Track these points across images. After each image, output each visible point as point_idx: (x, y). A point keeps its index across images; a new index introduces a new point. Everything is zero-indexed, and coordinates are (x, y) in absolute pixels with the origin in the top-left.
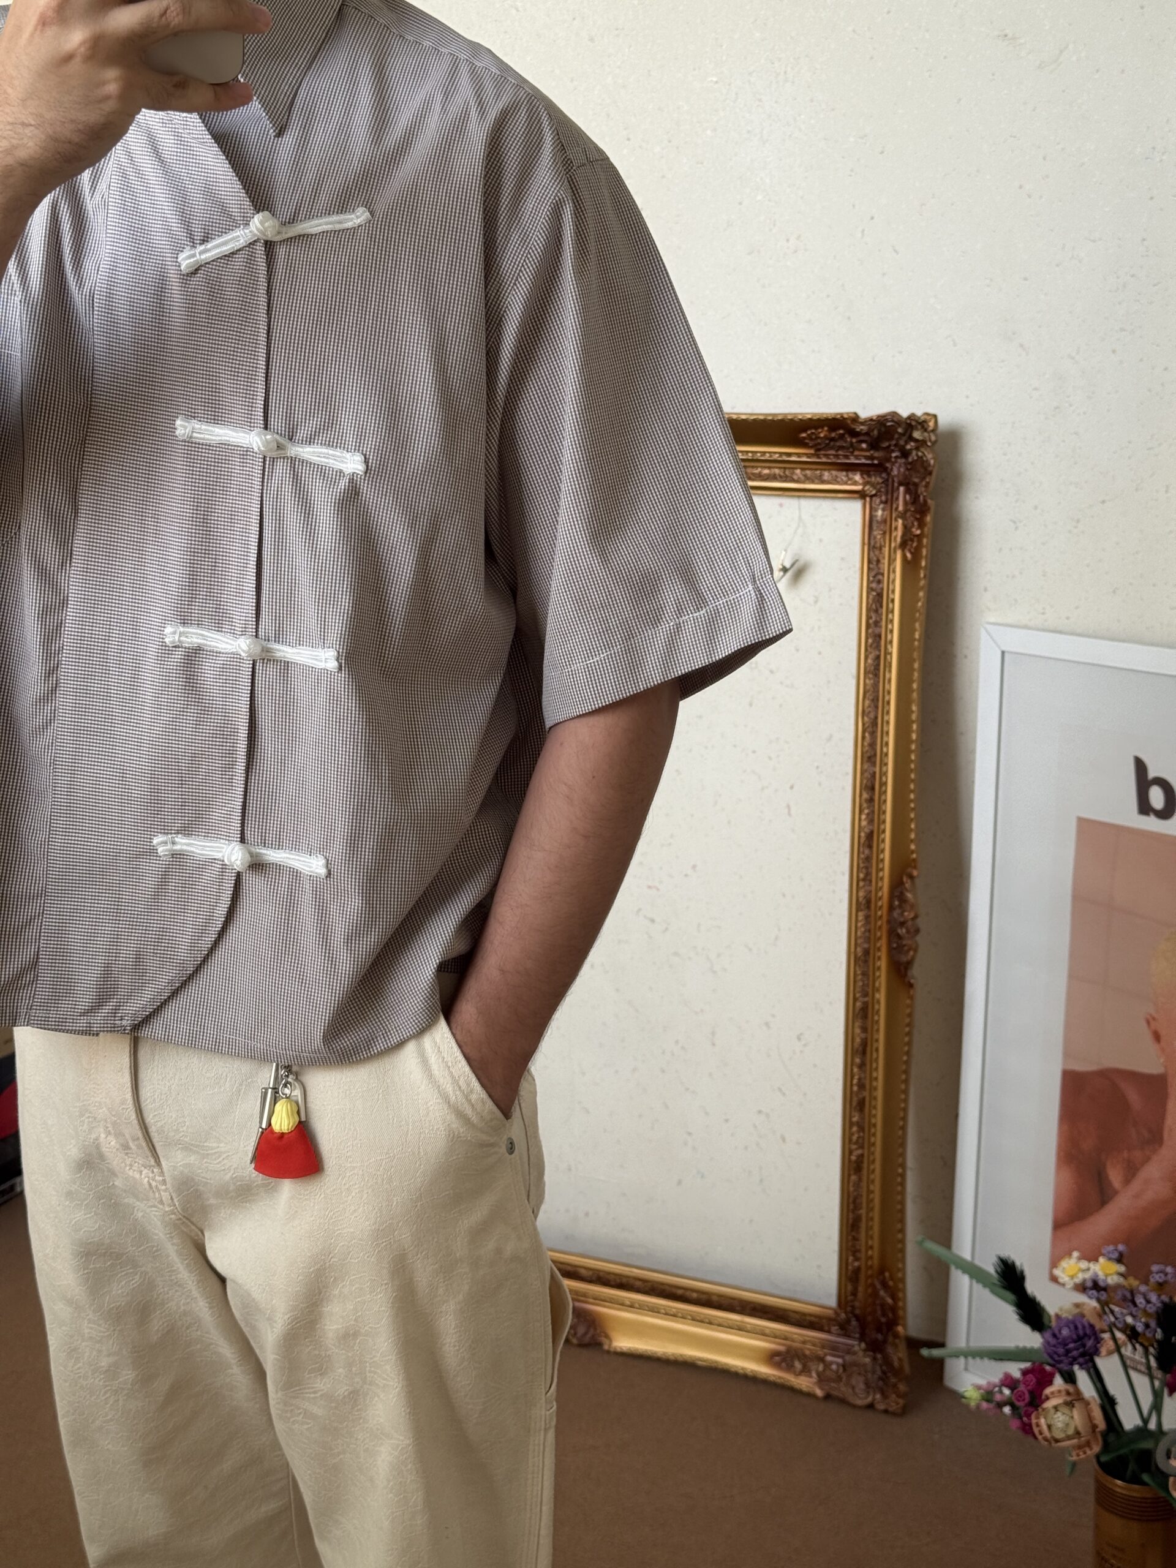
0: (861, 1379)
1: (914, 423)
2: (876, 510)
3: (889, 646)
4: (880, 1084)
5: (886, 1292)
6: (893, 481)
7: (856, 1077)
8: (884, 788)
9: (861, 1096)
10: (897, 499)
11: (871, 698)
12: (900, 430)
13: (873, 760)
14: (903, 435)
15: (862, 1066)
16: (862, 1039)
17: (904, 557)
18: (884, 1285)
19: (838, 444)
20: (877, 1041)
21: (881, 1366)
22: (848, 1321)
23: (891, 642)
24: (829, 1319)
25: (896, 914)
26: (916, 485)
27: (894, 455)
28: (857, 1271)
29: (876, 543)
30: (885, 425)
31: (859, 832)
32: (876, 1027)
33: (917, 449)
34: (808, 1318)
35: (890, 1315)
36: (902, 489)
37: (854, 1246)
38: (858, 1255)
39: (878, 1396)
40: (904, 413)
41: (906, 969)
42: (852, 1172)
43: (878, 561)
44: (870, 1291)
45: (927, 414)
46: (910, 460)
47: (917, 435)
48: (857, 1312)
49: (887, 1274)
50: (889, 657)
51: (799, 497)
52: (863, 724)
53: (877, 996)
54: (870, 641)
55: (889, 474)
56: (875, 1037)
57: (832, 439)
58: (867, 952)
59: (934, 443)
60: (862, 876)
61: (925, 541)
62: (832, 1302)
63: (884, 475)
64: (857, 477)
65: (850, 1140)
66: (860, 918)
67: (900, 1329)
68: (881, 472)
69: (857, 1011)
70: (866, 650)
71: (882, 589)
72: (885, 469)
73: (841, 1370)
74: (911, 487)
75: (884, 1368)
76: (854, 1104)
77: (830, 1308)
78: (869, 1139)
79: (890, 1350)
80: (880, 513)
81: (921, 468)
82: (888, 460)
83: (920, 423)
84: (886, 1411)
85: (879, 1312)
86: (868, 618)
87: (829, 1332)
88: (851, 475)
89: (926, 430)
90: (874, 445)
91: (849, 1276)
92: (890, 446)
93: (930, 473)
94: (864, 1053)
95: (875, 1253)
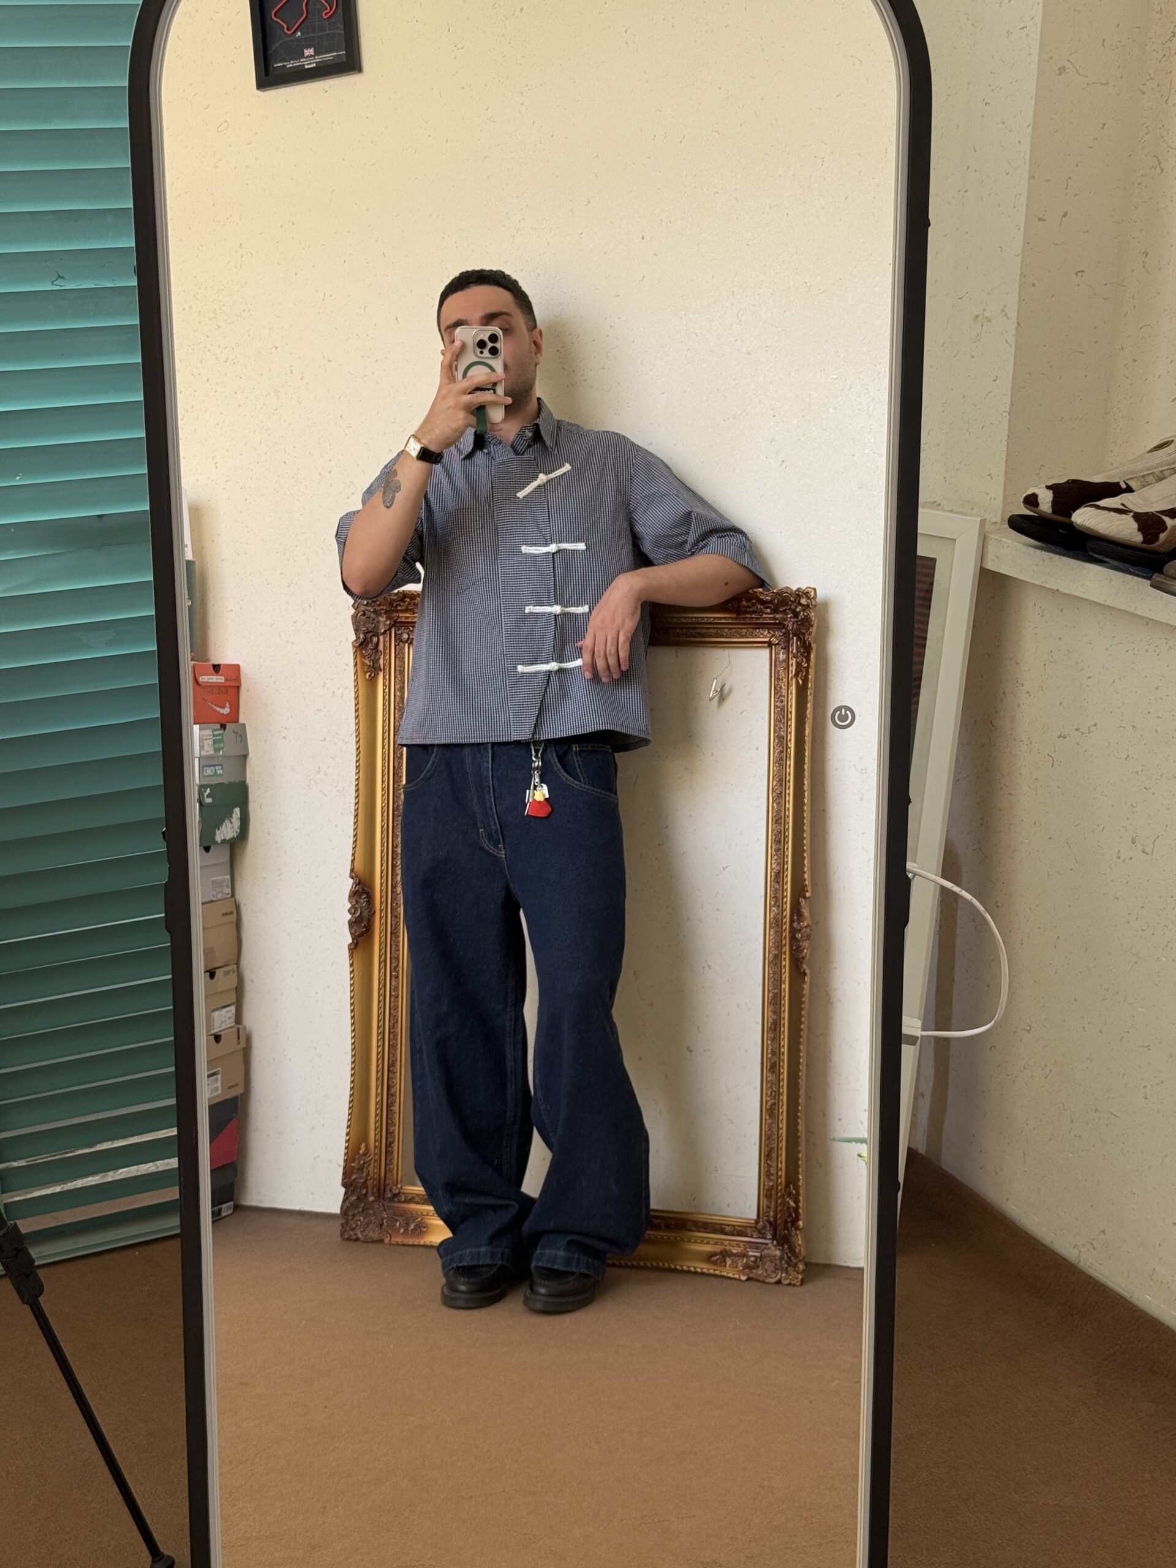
0: (773, 1265)
1: (801, 594)
2: (779, 654)
3: (789, 743)
4: (785, 1050)
5: (791, 1199)
6: (789, 633)
7: (770, 1048)
8: (787, 840)
9: (772, 1061)
10: (792, 645)
11: (778, 779)
12: (792, 599)
13: (779, 821)
14: (795, 602)
15: (773, 1039)
16: (774, 1020)
17: (797, 682)
18: (790, 1194)
19: (751, 610)
20: (784, 1018)
21: (787, 1254)
22: (764, 1227)
23: (790, 740)
24: (751, 1227)
25: (795, 925)
26: (803, 634)
27: (789, 616)
28: (770, 1189)
29: (779, 676)
30: (781, 596)
31: (771, 873)
32: (783, 1009)
33: (804, 610)
34: (739, 1228)
35: (794, 1215)
36: (795, 638)
37: (769, 1170)
38: (772, 1177)
39: (784, 1275)
40: (794, 589)
41: (801, 963)
42: (768, 1118)
43: (781, 687)
44: (779, 1201)
45: (807, 588)
46: (800, 618)
47: (803, 601)
48: (772, 1219)
49: (791, 1186)
50: (789, 750)
51: (728, 647)
52: (773, 798)
53: (783, 986)
54: (776, 741)
55: (786, 629)
56: (782, 1016)
57: (748, 607)
58: (776, 957)
59: (815, 606)
60: (773, 903)
61: (810, 670)
62: (753, 1215)
63: (783, 631)
64: (766, 633)
65: (766, 1094)
66: (772, 933)
67: (801, 1223)
68: (780, 629)
69: (770, 999)
70: (774, 748)
71: (784, 706)
72: (784, 627)
73: (758, 1260)
74: (802, 637)
75: (789, 1255)
76: (769, 1067)
77: (752, 1220)
78: (779, 1091)
79: (793, 1240)
80: (781, 655)
81: (806, 623)
82: (785, 620)
83: (805, 594)
84: (789, 1284)
85: (787, 1214)
86: (775, 726)
87: (752, 1237)
88: (761, 631)
89: (809, 598)
90: (775, 611)
91: (766, 1193)
92: (786, 610)
93: (812, 626)
94: (775, 1029)
95: (783, 1173)
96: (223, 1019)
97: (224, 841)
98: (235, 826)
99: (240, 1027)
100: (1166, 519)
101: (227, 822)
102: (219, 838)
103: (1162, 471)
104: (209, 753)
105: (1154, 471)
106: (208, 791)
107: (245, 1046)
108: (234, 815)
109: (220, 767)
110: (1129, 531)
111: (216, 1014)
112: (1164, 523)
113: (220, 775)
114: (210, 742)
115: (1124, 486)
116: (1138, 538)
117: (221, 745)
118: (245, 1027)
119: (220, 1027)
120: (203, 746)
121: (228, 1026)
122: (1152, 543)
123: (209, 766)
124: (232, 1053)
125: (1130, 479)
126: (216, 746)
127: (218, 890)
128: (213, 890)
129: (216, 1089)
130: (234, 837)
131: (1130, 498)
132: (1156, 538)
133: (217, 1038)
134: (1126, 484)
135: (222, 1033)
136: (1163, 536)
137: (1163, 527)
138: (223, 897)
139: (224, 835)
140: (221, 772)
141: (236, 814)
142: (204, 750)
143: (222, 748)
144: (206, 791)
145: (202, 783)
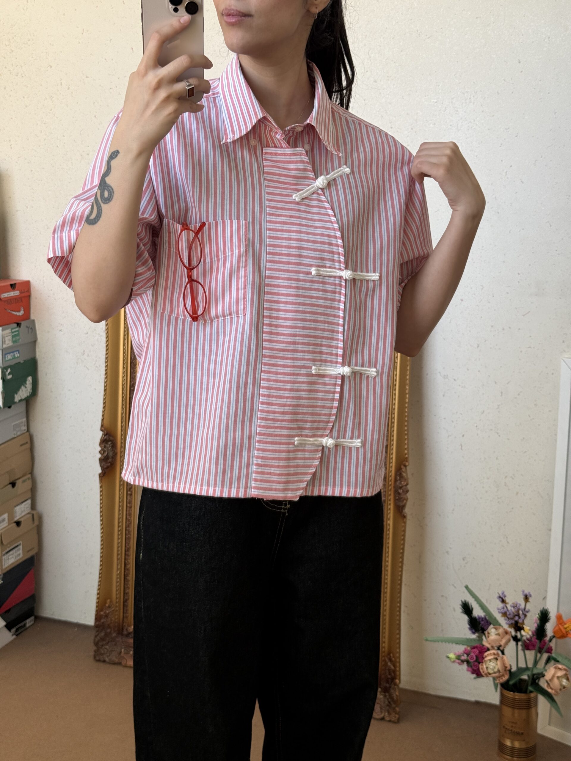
4: (389, 564)
5: (391, 663)
21: (388, 699)
25: (398, 483)
35: (393, 674)
41: (402, 509)
44: (383, 663)
49: (391, 655)
67: (397, 681)
84: (390, 721)
95: (386, 645)
96: (22, 510)
97: (20, 401)
98: (28, 389)
99: (34, 512)
101: (23, 388)
102: (17, 398)
104: (8, 346)
106: (9, 370)
107: (38, 524)
108: (28, 382)
109: (17, 352)
111: (17, 508)
113: (18, 357)
114: (10, 337)
117: (18, 338)
119: (21, 515)
120: (4, 341)
121: (25, 514)
123: (9, 353)
124: (29, 531)
126: (14, 339)
127: (17, 429)
128: (13, 431)
129: (19, 555)
130: (28, 397)
133: (18, 523)
135: (20, 520)
138: (22, 433)
139: (21, 397)
140: (18, 355)
141: (29, 381)
142: (5, 344)
143: (19, 340)
144: (7, 371)
145: (5, 365)
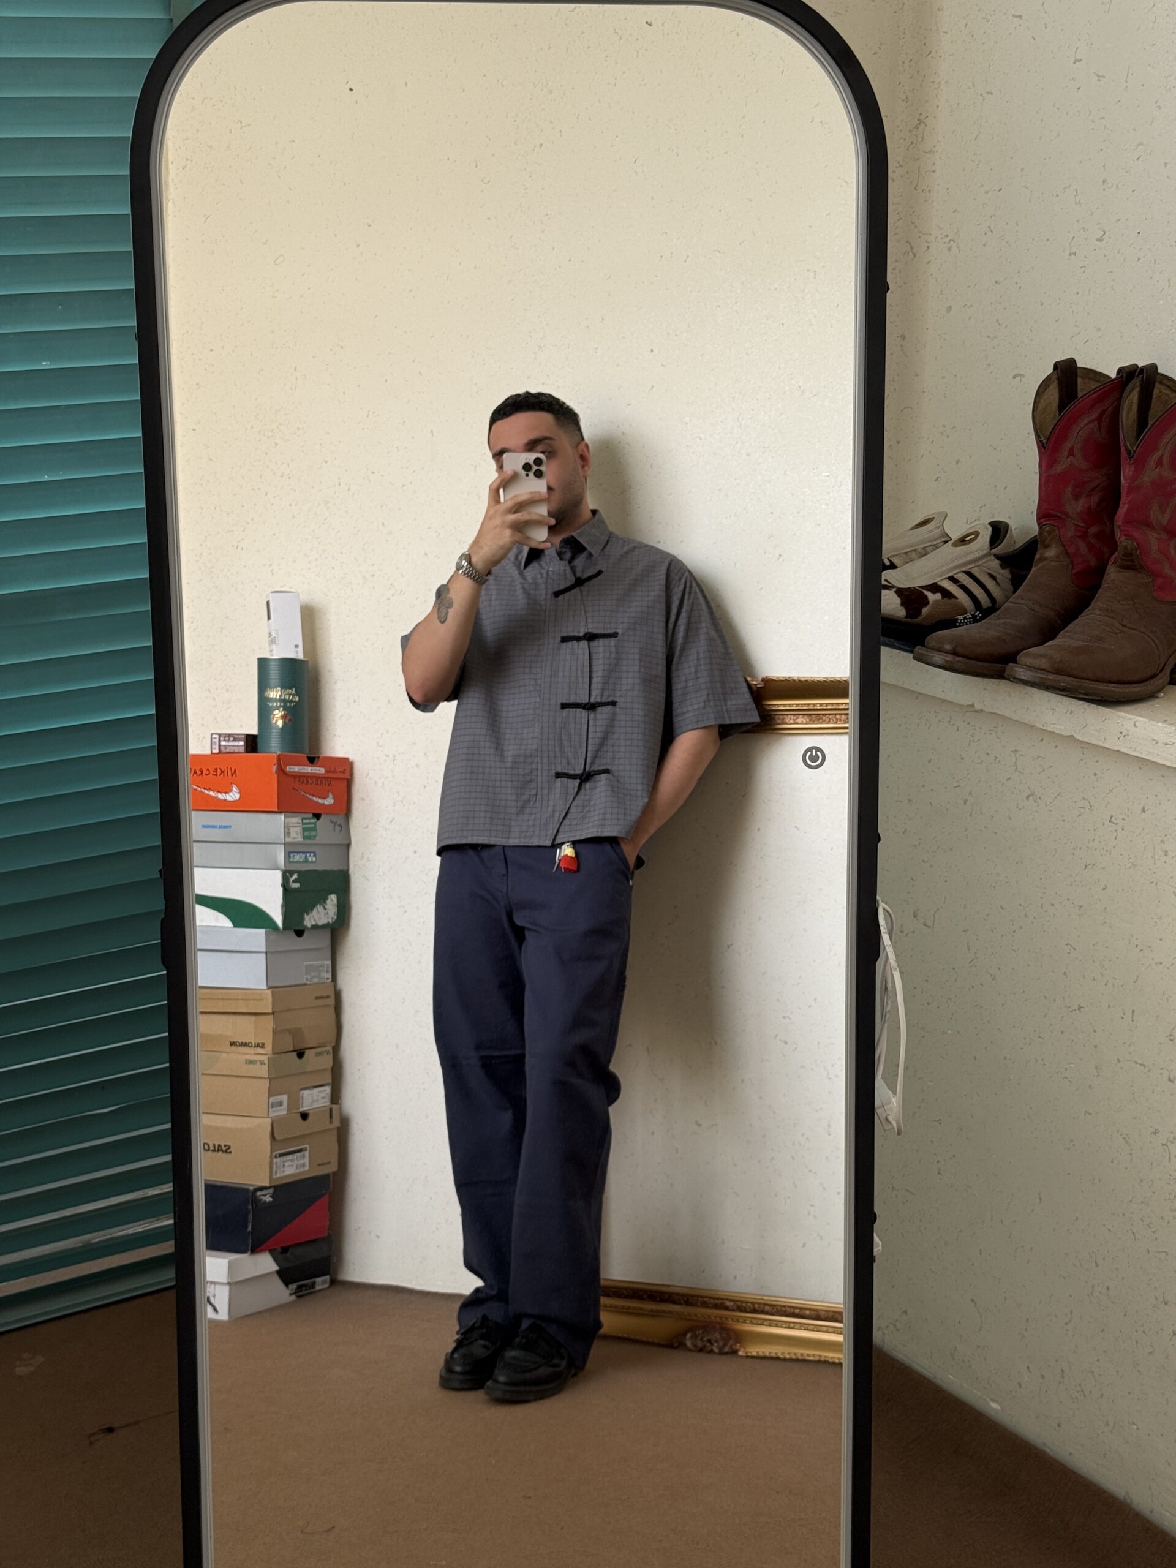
96: (315, 1099)
97: (315, 927)
98: (329, 912)
99: (334, 1106)
100: (927, 593)
101: (319, 908)
102: (309, 921)
103: (924, 548)
104: (295, 840)
105: (917, 547)
106: (295, 876)
107: (338, 1125)
108: (328, 902)
109: (312, 855)
110: (893, 606)
111: (306, 1093)
112: (926, 597)
113: (312, 862)
114: (299, 830)
115: (887, 563)
116: (901, 613)
117: (313, 833)
118: (340, 1108)
119: (311, 1105)
120: (289, 833)
121: (319, 1106)
122: (917, 617)
123: (298, 853)
124: (325, 1131)
125: (893, 556)
126: (306, 834)
127: (313, 974)
128: (306, 974)
129: (303, 1165)
130: (328, 923)
131: (894, 574)
132: (919, 613)
133: (304, 1116)
134: (890, 561)
135: (311, 1112)
136: (925, 610)
137: (925, 601)
138: (322, 981)
139: (315, 921)
140: (314, 859)
141: (332, 900)
142: (289, 836)
143: (315, 836)
144: (291, 876)
145: (288, 869)
